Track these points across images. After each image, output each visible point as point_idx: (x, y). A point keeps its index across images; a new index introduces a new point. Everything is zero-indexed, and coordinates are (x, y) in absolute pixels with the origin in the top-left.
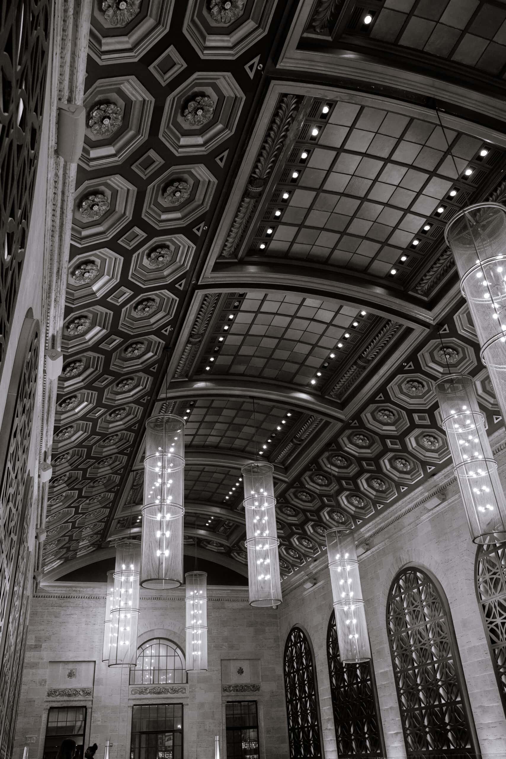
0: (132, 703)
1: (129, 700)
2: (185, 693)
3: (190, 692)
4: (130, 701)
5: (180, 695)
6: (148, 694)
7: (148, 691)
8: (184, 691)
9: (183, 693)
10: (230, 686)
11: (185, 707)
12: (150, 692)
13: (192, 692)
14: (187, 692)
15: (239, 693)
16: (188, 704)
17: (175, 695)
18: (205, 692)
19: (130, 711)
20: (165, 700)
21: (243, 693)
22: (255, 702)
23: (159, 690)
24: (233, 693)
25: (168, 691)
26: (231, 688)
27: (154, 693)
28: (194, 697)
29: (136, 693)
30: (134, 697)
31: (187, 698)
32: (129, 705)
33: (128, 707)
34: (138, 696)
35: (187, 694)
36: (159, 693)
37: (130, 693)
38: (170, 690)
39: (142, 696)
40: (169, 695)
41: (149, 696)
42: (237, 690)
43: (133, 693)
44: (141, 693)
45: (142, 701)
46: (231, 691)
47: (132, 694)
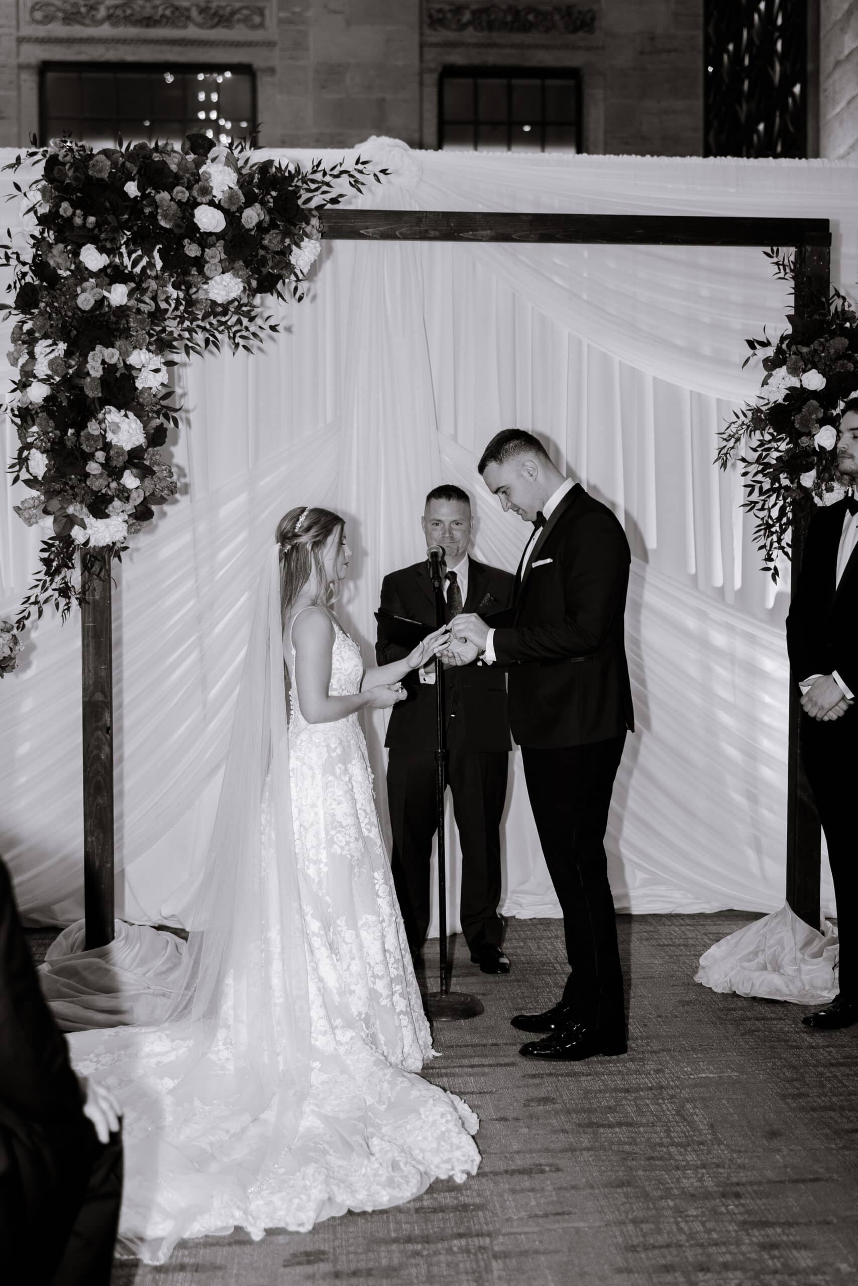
0: (37, 54)
1: (21, 40)
2: (261, 25)
3: (281, 22)
4: (25, 47)
5: (239, 33)
6: (101, 22)
7: (102, 12)
8: (257, 19)
9: (254, 27)
10: (458, 10)
11: (264, 84)
12: (109, 17)
13: (290, 22)
14: (271, 21)
15: (497, 37)
16: (272, 71)
17: (219, 33)
18: (348, 23)
19: (29, 83)
20: (177, 49)
21: (518, 38)
22: (574, 74)
23: (148, 11)
24: (470, 35)
25: (189, 18)
26: (467, 17)
27: (130, 20)
28: (299, 45)
29: (48, 19)
30: (42, 31)
31: (270, 44)
32: (23, 59)
33: (21, 67)
34: (58, 29)
35: (272, 31)
36: (149, 22)
37: (25, 16)
38: (194, 13)
39: (78, 31)
40: (192, 32)
41: (106, 30)
42: (491, 26)
43: (38, 15)
44: (71, 18)
45: (77, 48)
46: (462, 27)
47: (35, 21)
